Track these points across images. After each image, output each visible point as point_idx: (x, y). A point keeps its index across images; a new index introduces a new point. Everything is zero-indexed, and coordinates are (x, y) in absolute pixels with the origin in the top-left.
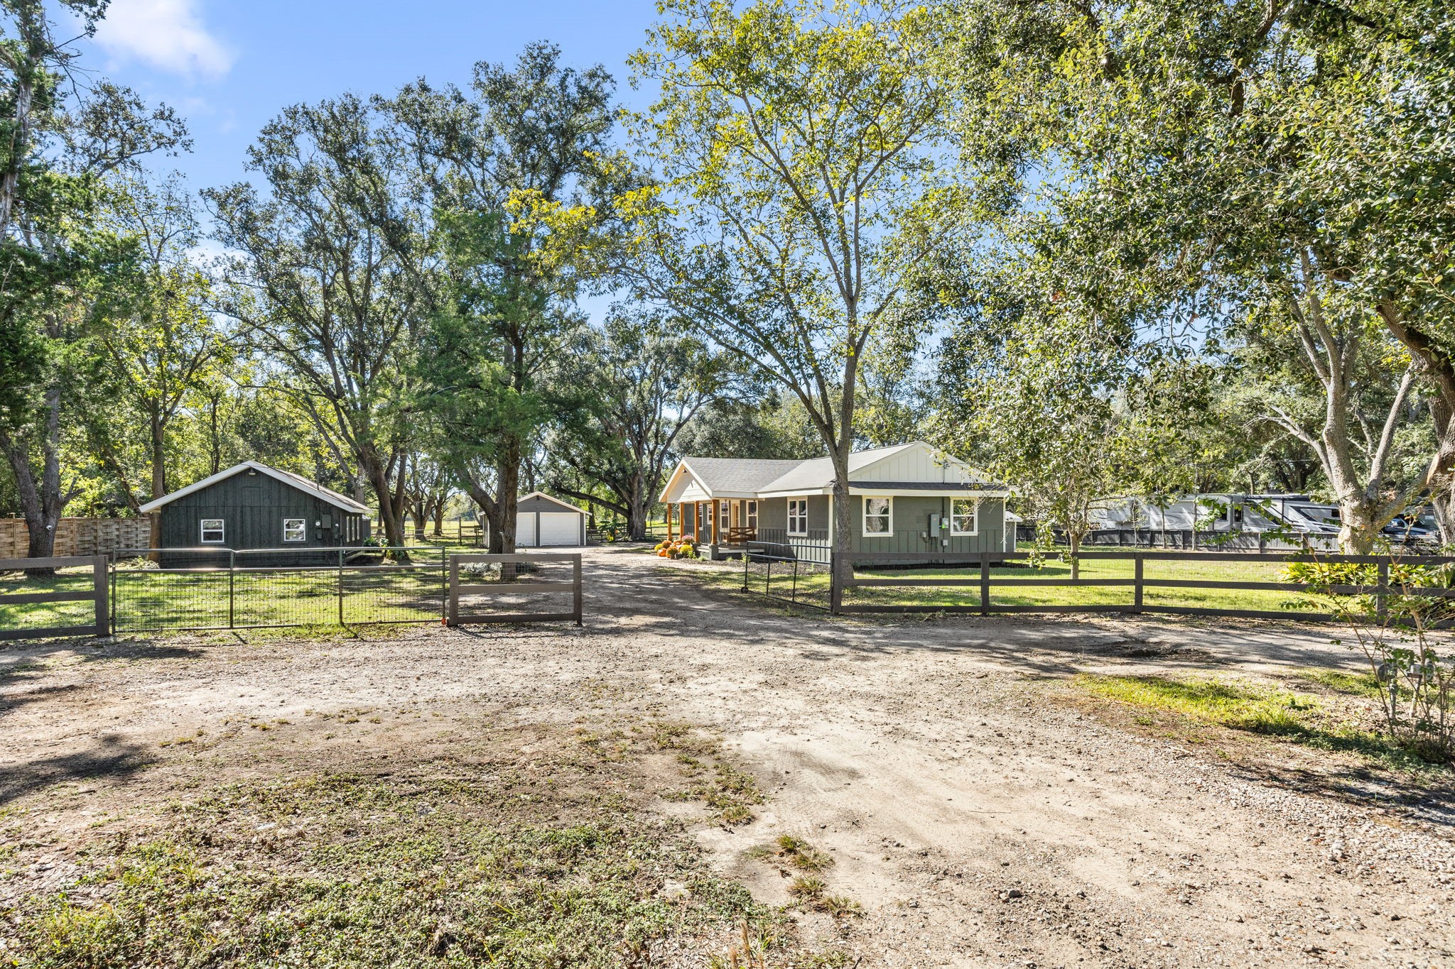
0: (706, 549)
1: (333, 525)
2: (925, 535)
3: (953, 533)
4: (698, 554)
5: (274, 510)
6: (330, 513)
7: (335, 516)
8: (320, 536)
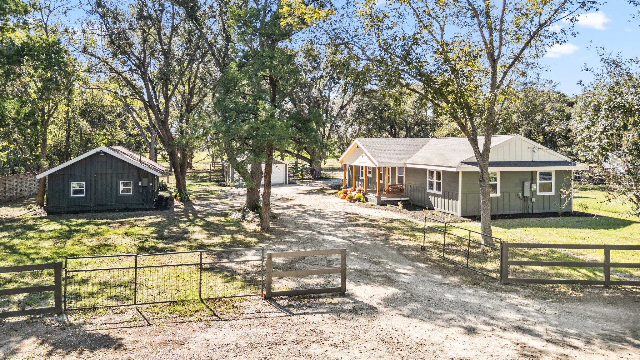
0: (372, 197)
1: (149, 184)
2: (520, 195)
3: (538, 194)
4: (367, 200)
5: (115, 176)
6: (147, 177)
7: (150, 179)
8: (141, 191)
